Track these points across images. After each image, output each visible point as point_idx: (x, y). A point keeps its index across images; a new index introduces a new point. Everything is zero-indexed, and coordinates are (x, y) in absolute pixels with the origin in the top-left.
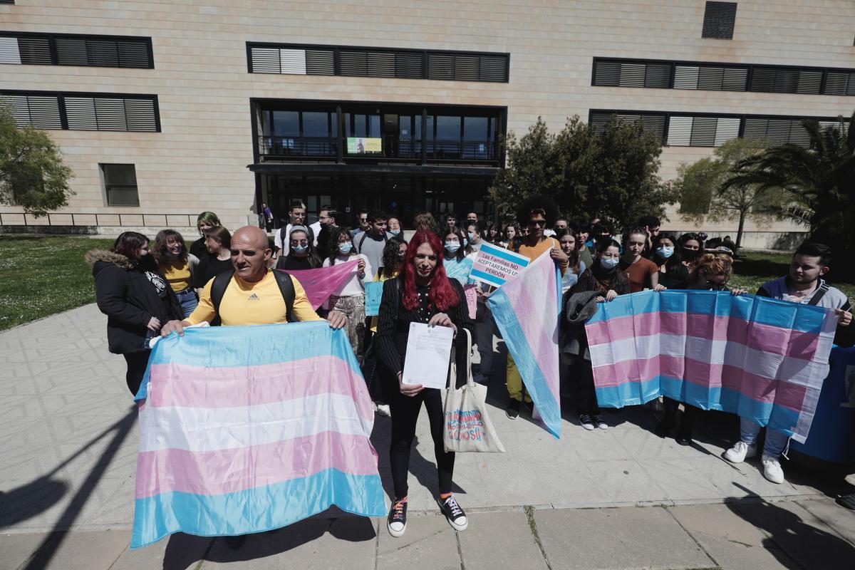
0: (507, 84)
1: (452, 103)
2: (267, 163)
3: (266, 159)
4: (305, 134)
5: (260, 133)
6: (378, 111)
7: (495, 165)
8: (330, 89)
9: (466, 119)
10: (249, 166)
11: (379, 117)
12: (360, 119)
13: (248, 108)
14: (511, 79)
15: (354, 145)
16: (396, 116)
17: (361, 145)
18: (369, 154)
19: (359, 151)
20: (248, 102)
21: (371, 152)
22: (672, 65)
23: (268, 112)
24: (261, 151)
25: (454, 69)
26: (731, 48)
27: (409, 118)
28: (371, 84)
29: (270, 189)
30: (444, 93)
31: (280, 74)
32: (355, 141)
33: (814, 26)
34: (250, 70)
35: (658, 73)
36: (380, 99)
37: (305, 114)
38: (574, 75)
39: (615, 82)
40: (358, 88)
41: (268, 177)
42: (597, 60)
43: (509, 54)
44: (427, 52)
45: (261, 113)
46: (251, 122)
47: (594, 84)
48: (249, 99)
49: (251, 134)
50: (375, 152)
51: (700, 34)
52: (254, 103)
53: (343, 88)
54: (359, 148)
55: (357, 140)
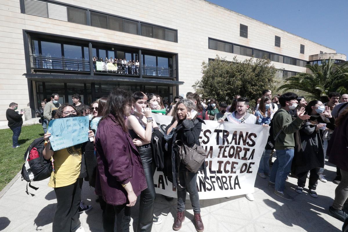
0: (177, 43)
3: (35, 71)
4: (66, 57)
5: (31, 54)
6: (113, 49)
7: (173, 79)
8: (85, 32)
9: (158, 57)
10: (24, 74)
11: (113, 52)
12: (102, 52)
13: (22, 36)
14: (179, 41)
15: (100, 66)
16: (123, 52)
17: (104, 66)
18: (110, 72)
19: (104, 70)
20: (22, 32)
21: (111, 70)
22: (232, 45)
23: (37, 42)
24: (32, 66)
25: (152, 33)
26: (248, 41)
27: (130, 54)
28: (110, 33)
29: (38, 92)
30: (150, 43)
31: (48, 18)
33: (266, 38)
34: (23, 11)
36: (116, 42)
37: (65, 46)
38: (202, 43)
39: (216, 49)
40: (103, 35)
41: (37, 83)
42: (210, 39)
43: (177, 30)
44: (141, 22)
45: (31, 41)
46: (23, 45)
47: (209, 48)
48: (22, 30)
49: (24, 54)
50: (113, 70)
51: (239, 35)
52: (26, 33)
53: (93, 33)
54: (104, 68)
55: (103, 63)
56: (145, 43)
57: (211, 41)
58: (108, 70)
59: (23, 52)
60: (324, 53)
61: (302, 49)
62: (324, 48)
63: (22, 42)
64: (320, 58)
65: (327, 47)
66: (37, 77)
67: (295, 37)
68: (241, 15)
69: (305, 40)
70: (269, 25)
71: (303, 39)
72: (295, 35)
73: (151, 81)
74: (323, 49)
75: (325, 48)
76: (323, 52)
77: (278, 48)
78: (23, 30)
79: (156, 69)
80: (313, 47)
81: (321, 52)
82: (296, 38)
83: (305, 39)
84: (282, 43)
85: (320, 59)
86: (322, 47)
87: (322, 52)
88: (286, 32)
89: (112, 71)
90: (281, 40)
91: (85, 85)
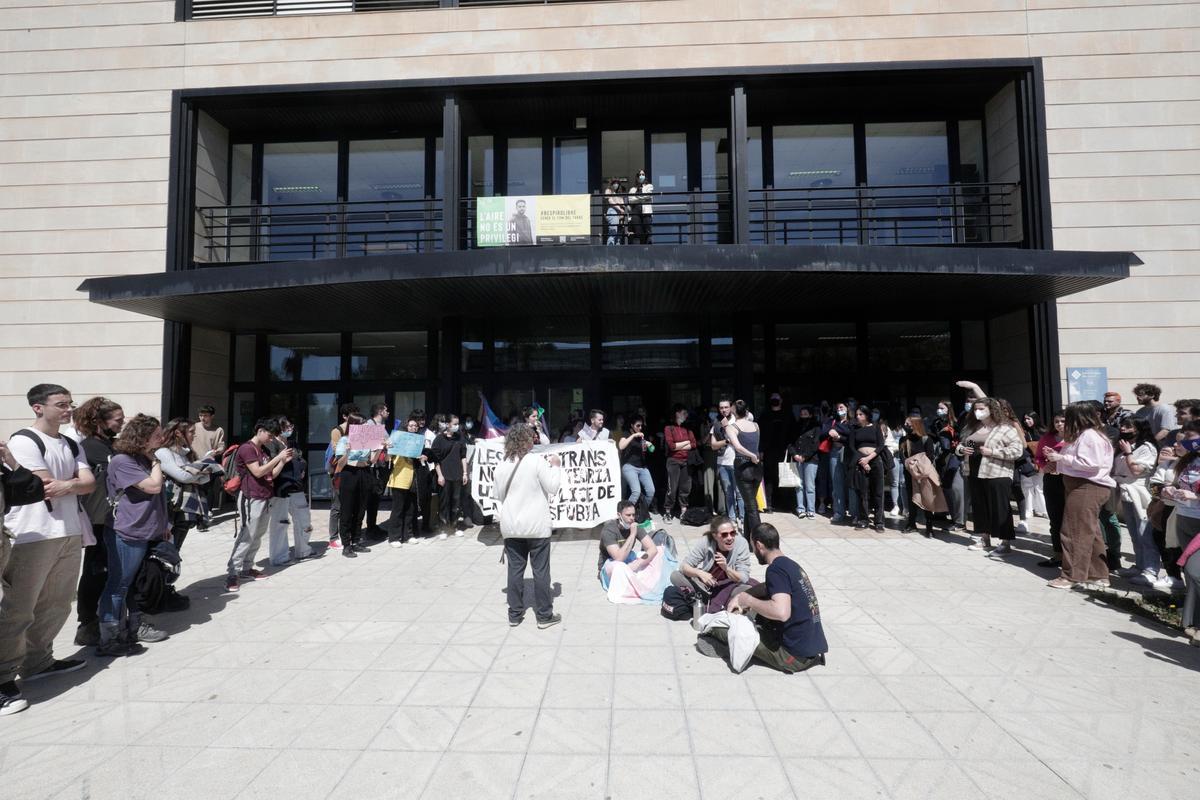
5: (205, 201)
6: (581, 124)
8: (425, 46)
9: (868, 132)
11: (583, 144)
15: (498, 221)
16: (638, 135)
17: (520, 217)
18: (551, 247)
19: (516, 238)
20: (166, 103)
21: (557, 237)
23: (248, 149)
24: (199, 253)
27: (681, 140)
28: (555, 24)
30: (808, 31)
31: (273, 16)
32: (503, 207)
34: (184, 10)
36: (589, 66)
40: (516, 38)
48: (170, 95)
49: (166, 200)
50: (568, 237)
52: (185, 105)
53: (468, 42)
54: (514, 227)
55: (508, 204)
56: (773, 34)
58: (538, 238)
59: (163, 191)
63: (164, 145)
73: (809, 262)
78: (175, 93)
79: (853, 214)
89: (563, 240)
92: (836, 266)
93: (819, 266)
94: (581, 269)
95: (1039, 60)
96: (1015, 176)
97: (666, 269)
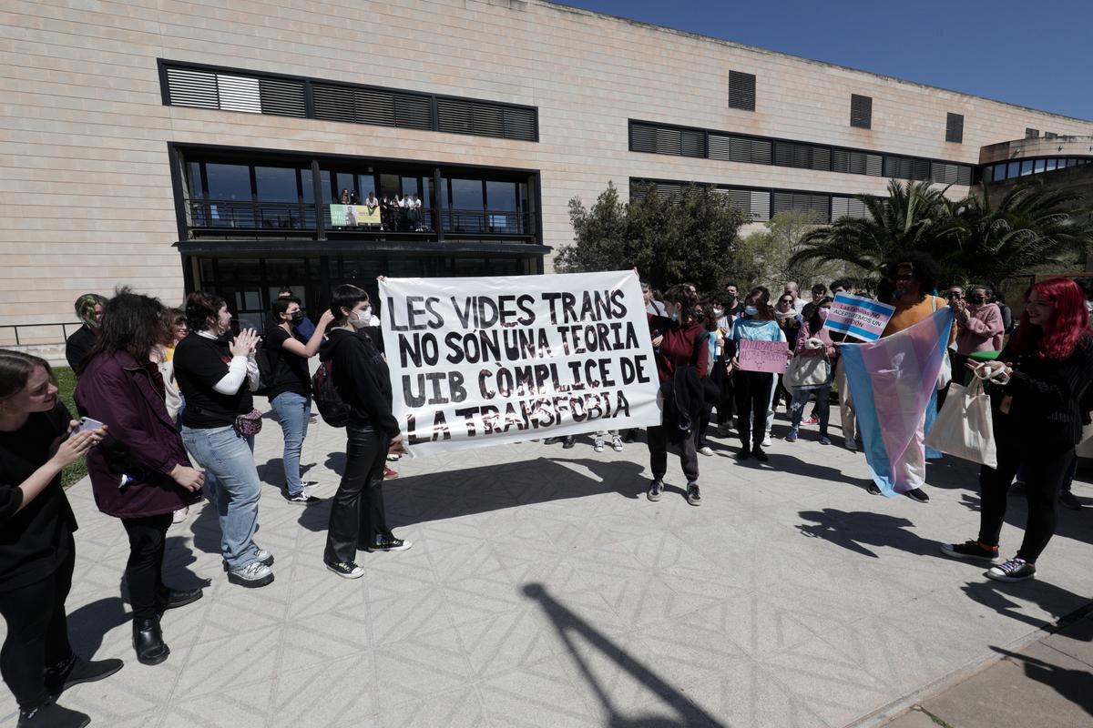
0: (536, 144)
1: (473, 163)
2: (198, 240)
3: (196, 234)
4: (261, 198)
5: (186, 196)
6: (371, 170)
7: (528, 241)
8: (301, 136)
9: (488, 183)
10: (175, 245)
11: (372, 178)
12: (345, 179)
13: (166, 158)
14: (541, 137)
15: (340, 215)
16: (397, 177)
17: (350, 214)
18: (365, 227)
19: (349, 223)
20: (165, 148)
21: (366, 224)
22: (704, 134)
23: (198, 165)
24: (189, 222)
25: (470, 121)
26: (755, 120)
27: (415, 180)
28: (361, 133)
29: (203, 280)
30: (462, 150)
31: (219, 109)
32: (341, 210)
33: (819, 105)
34: (167, 100)
35: (690, 141)
36: (376, 154)
37: (257, 169)
38: (610, 138)
39: (652, 149)
40: (343, 137)
41: (201, 261)
42: (632, 123)
43: (537, 108)
44: (437, 98)
45: (186, 165)
46: (170, 178)
47: (631, 149)
48: (166, 144)
49: (173, 197)
51: (727, 104)
52: (174, 149)
53: (321, 136)
54: (348, 218)
55: (345, 208)
56: (448, 150)
57: (637, 130)
59: (170, 192)
60: (1042, 134)
61: (955, 128)
62: (1042, 117)
63: (167, 170)
64: (1016, 153)
65: (1053, 115)
66: (200, 249)
67: (927, 92)
68: (732, 44)
69: (966, 99)
70: (830, 65)
71: (958, 97)
72: (927, 86)
74: (1038, 122)
75: (1048, 118)
76: (1038, 132)
77: (863, 131)
78: (169, 144)
80: (999, 120)
81: (1029, 131)
82: (929, 95)
83: (964, 94)
84: (877, 114)
85: (1017, 157)
86: (1035, 115)
87: (1034, 133)
88: (894, 78)
90: (874, 108)
91: (307, 260)
92: (468, 249)
93: (463, 249)
94: (390, 249)
95: (539, 171)
96: (533, 210)
97: (418, 249)
